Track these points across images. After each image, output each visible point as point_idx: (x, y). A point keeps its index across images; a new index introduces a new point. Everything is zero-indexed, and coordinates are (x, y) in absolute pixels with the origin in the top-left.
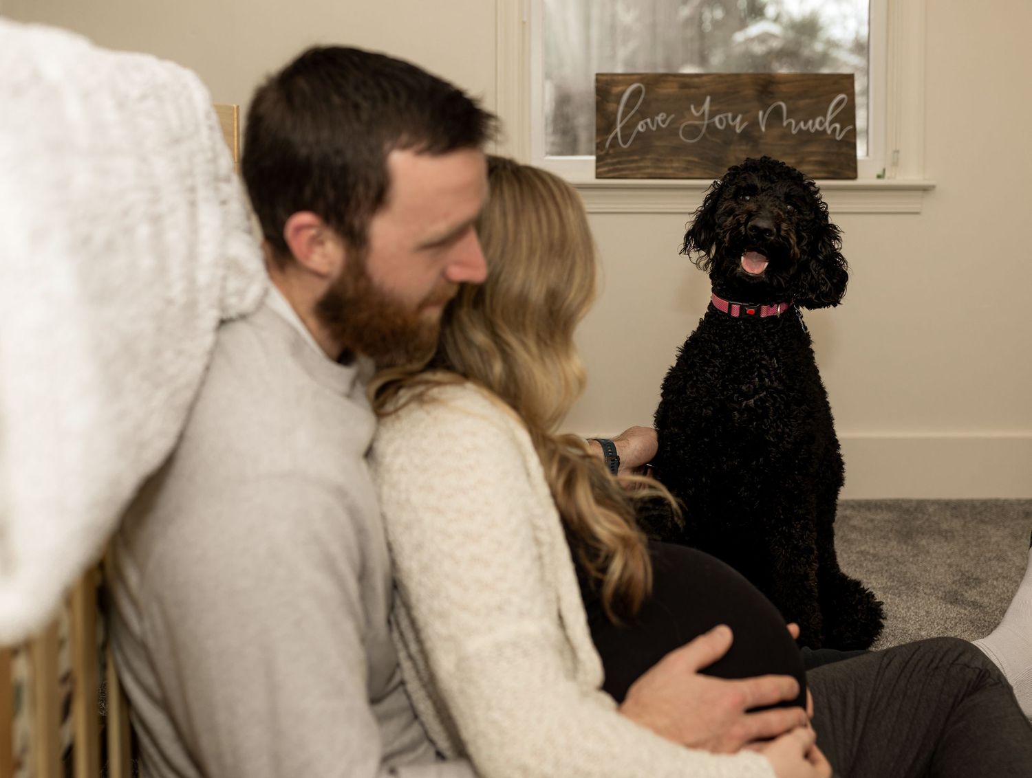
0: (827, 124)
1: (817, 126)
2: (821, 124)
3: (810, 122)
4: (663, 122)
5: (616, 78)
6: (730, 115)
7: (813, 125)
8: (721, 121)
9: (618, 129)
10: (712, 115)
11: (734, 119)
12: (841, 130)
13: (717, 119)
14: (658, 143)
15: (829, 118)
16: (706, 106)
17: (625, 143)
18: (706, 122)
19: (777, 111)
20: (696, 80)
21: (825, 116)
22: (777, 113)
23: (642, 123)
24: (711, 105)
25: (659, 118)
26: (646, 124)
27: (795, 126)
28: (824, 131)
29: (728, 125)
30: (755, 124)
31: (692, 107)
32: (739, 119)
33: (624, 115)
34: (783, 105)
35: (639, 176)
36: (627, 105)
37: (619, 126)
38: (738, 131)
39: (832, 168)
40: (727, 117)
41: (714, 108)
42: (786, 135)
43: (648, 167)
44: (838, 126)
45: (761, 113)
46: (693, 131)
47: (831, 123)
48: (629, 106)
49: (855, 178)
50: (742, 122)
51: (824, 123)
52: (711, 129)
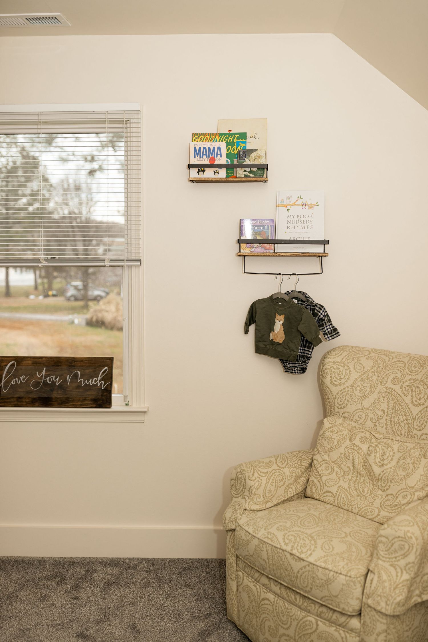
0: (98, 381)
1: (93, 382)
2: (96, 381)
3: (91, 380)
4: (23, 380)
5: (3, 359)
6: (54, 377)
7: (92, 381)
8: (50, 379)
9: (3, 383)
10: (46, 377)
11: (56, 379)
12: (104, 384)
13: (48, 379)
14: (20, 390)
15: (99, 378)
16: (44, 373)
17: (5, 390)
18: (43, 380)
19: (76, 375)
20: (40, 360)
21: (97, 378)
22: (76, 376)
23: (14, 380)
24: (46, 372)
25: (22, 378)
26: (16, 380)
27: (83, 382)
28: (97, 384)
29: (53, 382)
30: (65, 381)
31: (37, 372)
32: (58, 379)
33: (6, 376)
34: (79, 372)
35: (10, 406)
36: (7, 372)
37: (3, 382)
38: (57, 385)
39: (99, 403)
40: (52, 378)
41: (47, 374)
42: (79, 387)
43: (14, 401)
44: (103, 382)
45: (68, 376)
46: (37, 384)
47: (100, 381)
48: (9, 372)
49: (110, 407)
50: (59, 380)
51: (97, 381)
52: (45, 383)
